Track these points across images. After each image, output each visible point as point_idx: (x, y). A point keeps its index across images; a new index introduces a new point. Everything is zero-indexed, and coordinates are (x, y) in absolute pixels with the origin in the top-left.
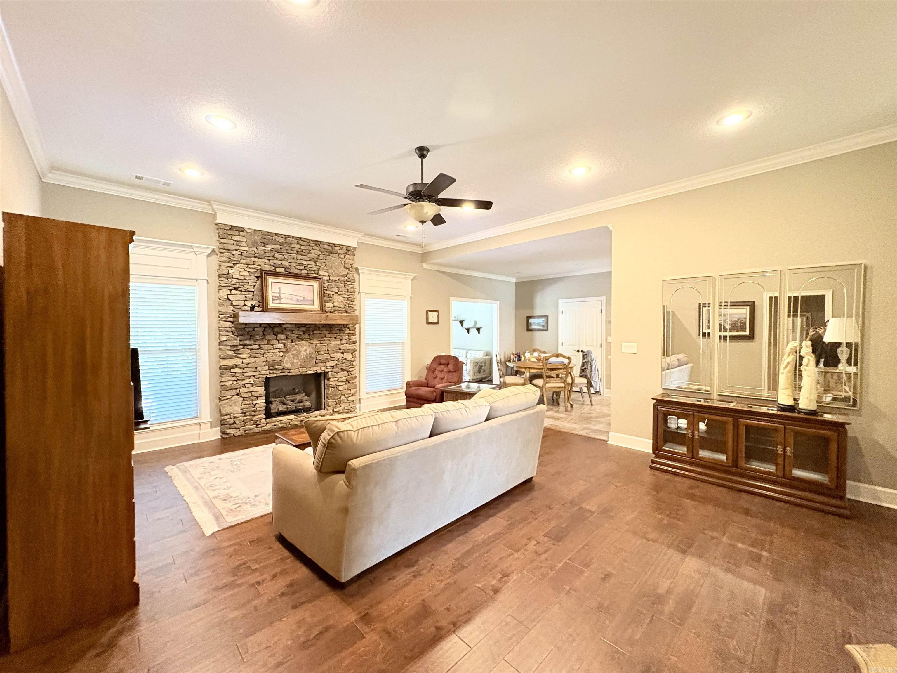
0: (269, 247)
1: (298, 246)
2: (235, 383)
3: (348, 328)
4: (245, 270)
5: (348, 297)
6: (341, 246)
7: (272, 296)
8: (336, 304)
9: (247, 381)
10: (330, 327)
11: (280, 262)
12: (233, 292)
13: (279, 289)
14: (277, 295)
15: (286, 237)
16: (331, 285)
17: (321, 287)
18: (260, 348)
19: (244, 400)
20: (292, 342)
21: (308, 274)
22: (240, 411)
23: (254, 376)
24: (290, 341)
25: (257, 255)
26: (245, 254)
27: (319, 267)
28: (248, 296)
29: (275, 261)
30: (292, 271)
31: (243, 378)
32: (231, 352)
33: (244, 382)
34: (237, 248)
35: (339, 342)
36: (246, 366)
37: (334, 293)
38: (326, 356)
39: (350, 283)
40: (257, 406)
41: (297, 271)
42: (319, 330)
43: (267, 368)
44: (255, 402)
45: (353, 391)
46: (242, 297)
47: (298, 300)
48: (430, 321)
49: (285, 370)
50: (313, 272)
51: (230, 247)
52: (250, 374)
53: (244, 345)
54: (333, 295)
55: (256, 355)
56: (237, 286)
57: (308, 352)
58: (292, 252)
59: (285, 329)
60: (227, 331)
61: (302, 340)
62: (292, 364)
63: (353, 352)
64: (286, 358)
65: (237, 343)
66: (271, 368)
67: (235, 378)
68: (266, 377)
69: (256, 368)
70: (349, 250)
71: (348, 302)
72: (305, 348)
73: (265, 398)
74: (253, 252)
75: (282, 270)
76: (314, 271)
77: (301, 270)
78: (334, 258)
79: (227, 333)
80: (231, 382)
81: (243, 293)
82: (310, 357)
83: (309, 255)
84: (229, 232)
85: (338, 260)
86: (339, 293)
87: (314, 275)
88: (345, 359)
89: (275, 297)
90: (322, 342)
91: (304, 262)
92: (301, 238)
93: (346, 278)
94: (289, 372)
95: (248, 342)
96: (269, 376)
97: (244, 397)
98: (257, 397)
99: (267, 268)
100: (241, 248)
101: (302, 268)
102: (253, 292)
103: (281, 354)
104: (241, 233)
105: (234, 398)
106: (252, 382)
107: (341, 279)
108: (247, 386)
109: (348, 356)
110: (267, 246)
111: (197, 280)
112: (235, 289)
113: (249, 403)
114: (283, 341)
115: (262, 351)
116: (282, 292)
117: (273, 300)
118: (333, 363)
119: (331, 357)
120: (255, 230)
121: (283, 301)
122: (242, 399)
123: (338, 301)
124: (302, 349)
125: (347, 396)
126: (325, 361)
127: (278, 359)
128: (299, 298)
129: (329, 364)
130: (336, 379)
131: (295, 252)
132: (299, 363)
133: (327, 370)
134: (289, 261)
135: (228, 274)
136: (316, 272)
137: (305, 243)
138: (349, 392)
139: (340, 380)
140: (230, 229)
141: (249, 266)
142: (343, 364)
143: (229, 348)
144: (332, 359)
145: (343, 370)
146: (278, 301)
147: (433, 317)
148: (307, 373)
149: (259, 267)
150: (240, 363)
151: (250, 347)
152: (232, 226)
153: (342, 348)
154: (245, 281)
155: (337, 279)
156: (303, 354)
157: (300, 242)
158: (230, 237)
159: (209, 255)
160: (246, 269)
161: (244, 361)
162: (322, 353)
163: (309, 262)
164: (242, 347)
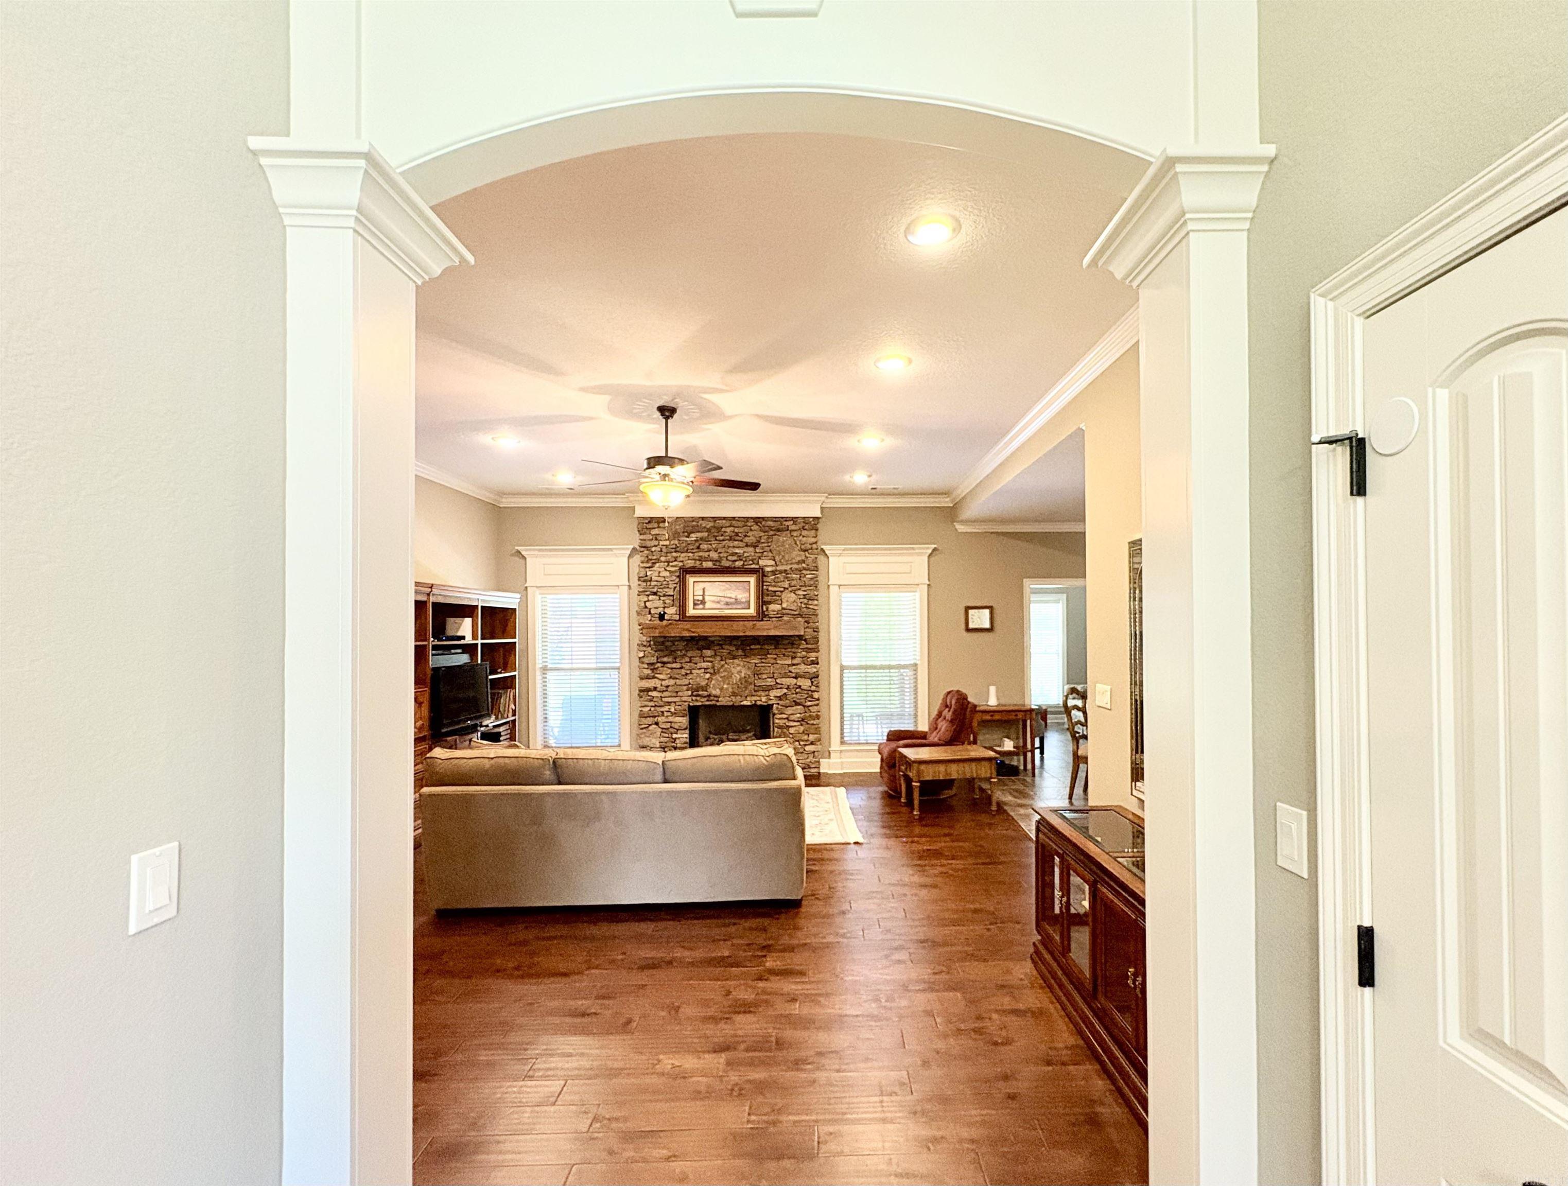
0: (693, 537)
1: (732, 529)
2: (653, 709)
3: (805, 640)
4: (666, 570)
5: (805, 593)
6: (794, 519)
7: (694, 600)
8: (784, 605)
9: (666, 708)
10: (776, 641)
11: (706, 554)
12: (651, 597)
13: (704, 589)
14: (701, 598)
15: (715, 519)
16: (778, 578)
17: (760, 583)
18: (682, 668)
19: (662, 732)
20: (722, 660)
21: (744, 565)
22: (658, 745)
23: (675, 702)
24: (718, 658)
25: (678, 549)
26: (664, 550)
27: (760, 555)
28: (667, 602)
29: (701, 554)
30: (722, 564)
31: (662, 703)
32: (649, 672)
33: (662, 709)
34: (656, 543)
35: (789, 662)
36: (665, 689)
37: (782, 589)
38: (770, 682)
39: (808, 572)
40: (678, 741)
41: (727, 564)
42: (759, 644)
43: (690, 693)
44: (674, 736)
45: (812, 738)
46: (659, 603)
47: (727, 604)
48: (971, 626)
49: (712, 698)
50: (751, 562)
51: (649, 544)
52: (670, 700)
53: (664, 663)
54: (781, 592)
55: (677, 676)
56: (655, 590)
57: (743, 675)
58: (721, 538)
59: (713, 642)
60: (645, 646)
61: (734, 658)
62: (722, 689)
63: (814, 677)
64: (713, 682)
65: (654, 660)
66: (695, 693)
67: (652, 704)
68: (689, 705)
69: (677, 692)
70: (811, 524)
71: (806, 601)
72: (739, 668)
73: (687, 731)
74: (674, 546)
75: (709, 565)
76: (752, 560)
77: (735, 561)
78: (783, 538)
79: (644, 649)
80: (648, 708)
81: (662, 598)
82: (745, 681)
83: (746, 540)
84: (649, 526)
85: (790, 541)
86: (790, 589)
87: (753, 566)
88: (800, 687)
89: (698, 600)
90: (763, 661)
91: (737, 551)
92: (734, 518)
93: (804, 565)
94: (718, 701)
95: (665, 659)
96: (691, 704)
97: (663, 729)
98: (678, 730)
99: (690, 564)
100: (661, 543)
101: (735, 558)
102: (673, 596)
103: (708, 676)
104: (661, 525)
105: (651, 728)
106: (673, 710)
107: (795, 566)
108: (666, 714)
109: (805, 683)
110: (692, 535)
111: (618, 586)
112: (655, 594)
113: (667, 735)
114: (708, 659)
115: (683, 672)
116: (706, 594)
117: (695, 604)
118: (779, 693)
119: (777, 683)
120: (677, 518)
121: (708, 605)
122: (660, 730)
123: (789, 600)
124: (735, 671)
125: (802, 743)
126: (768, 689)
127: (703, 683)
128: (728, 600)
129: (773, 693)
130: (784, 716)
131: (728, 538)
132: (731, 690)
133: (770, 702)
134: (719, 551)
135: (646, 576)
136: (756, 562)
137: (740, 524)
138: (806, 737)
139: (792, 718)
140: (649, 522)
141: (671, 564)
142: (796, 693)
143: (646, 666)
144: (777, 686)
145: (797, 704)
146: (701, 606)
147: (981, 619)
148: (742, 703)
149: (681, 564)
150: (659, 686)
151: (669, 666)
152: (651, 518)
153: (793, 671)
154: (665, 583)
155: (788, 568)
156: (736, 678)
157: (734, 522)
158: (648, 532)
159: (630, 556)
160: (668, 569)
161: (664, 683)
162: (764, 676)
163: (746, 549)
164: (659, 665)
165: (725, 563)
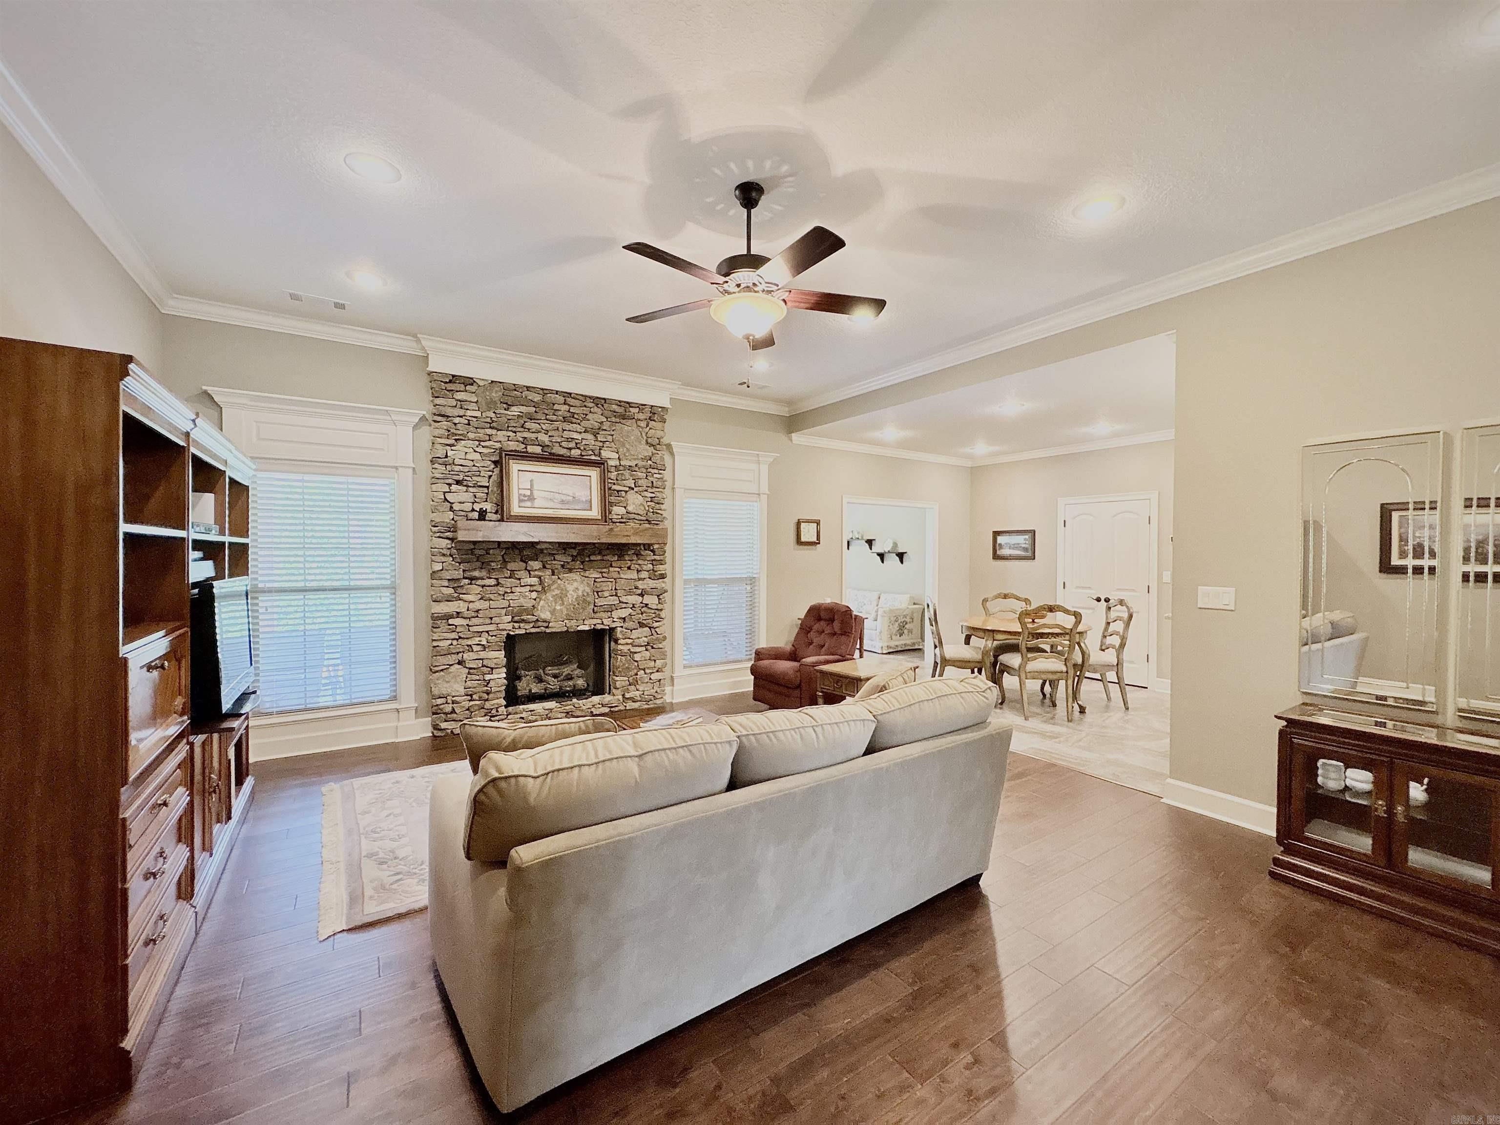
0: (515, 411)
1: (566, 407)
2: (455, 642)
3: (653, 551)
4: (475, 451)
5: (653, 495)
6: (641, 407)
7: (520, 495)
8: (630, 508)
9: (476, 640)
10: (620, 550)
11: (533, 436)
12: (454, 487)
13: (531, 481)
14: (528, 493)
15: (544, 391)
16: (622, 474)
17: (603, 480)
18: (498, 584)
19: (469, 673)
20: (553, 574)
21: (581, 455)
22: (462, 691)
23: (487, 632)
24: (549, 572)
25: (494, 424)
26: (474, 422)
27: (601, 444)
28: (478, 495)
29: (526, 435)
30: (553, 451)
31: (469, 634)
32: (451, 591)
33: (469, 642)
34: (462, 412)
35: (635, 576)
36: (473, 614)
37: (627, 489)
38: (614, 600)
39: (656, 471)
40: (492, 684)
41: (562, 452)
42: (600, 553)
43: (509, 618)
44: (487, 677)
45: (659, 663)
46: (469, 497)
47: (562, 502)
48: (803, 539)
49: (540, 624)
51: (449, 411)
52: (480, 629)
53: (472, 579)
54: (626, 492)
55: (492, 597)
56: (460, 478)
57: (580, 593)
58: (554, 418)
59: (542, 551)
60: (444, 555)
61: (570, 571)
62: (553, 612)
63: (660, 595)
64: (542, 602)
65: (459, 574)
66: (516, 618)
67: (454, 635)
68: (508, 634)
69: (491, 618)
70: (655, 414)
71: (653, 504)
72: (575, 584)
73: (505, 670)
74: (489, 420)
75: (538, 450)
76: (592, 451)
77: (570, 449)
78: (628, 427)
79: (443, 559)
80: (449, 642)
81: (471, 489)
82: (583, 601)
83: (584, 423)
84: (450, 386)
85: (637, 432)
86: (636, 489)
87: (593, 457)
88: (647, 605)
89: (525, 496)
90: (604, 575)
91: (575, 436)
92: (570, 394)
93: (650, 462)
94: (547, 627)
95: (476, 574)
96: (512, 633)
97: (470, 668)
98: (492, 669)
99: (512, 446)
100: (469, 413)
101: (572, 445)
102: (488, 487)
103: (534, 595)
104: (468, 388)
105: (452, 669)
106: (484, 642)
107: (641, 463)
108: (475, 648)
109: (651, 600)
110: (513, 408)
111: (396, 468)
112: (458, 482)
113: (478, 678)
114: (536, 573)
115: (501, 590)
116: (535, 487)
117: (520, 501)
118: (624, 613)
119: (620, 602)
120: (492, 382)
121: (537, 503)
122: (467, 671)
123: (635, 502)
124: (570, 588)
125: (648, 671)
126: (610, 609)
127: (528, 604)
128: (564, 498)
129: (616, 614)
130: (629, 641)
131: (561, 418)
132: (565, 612)
133: (613, 625)
134: (549, 434)
135: (446, 457)
136: (597, 452)
137: (578, 403)
138: (652, 664)
139: (637, 642)
140: (450, 382)
141: (482, 443)
142: (642, 614)
143: (446, 583)
144: (622, 604)
145: (642, 625)
146: (528, 504)
147: (808, 533)
148: (579, 628)
149: (498, 445)
150: (464, 610)
151: (480, 582)
152: (453, 376)
153: (641, 587)
154: (475, 469)
155: (633, 463)
156: (571, 597)
157: (569, 400)
158: (450, 394)
159: (416, 427)
160: (477, 449)
161: (471, 606)
162: (606, 594)
163: (584, 435)
164: (467, 581)
165: (557, 450)
